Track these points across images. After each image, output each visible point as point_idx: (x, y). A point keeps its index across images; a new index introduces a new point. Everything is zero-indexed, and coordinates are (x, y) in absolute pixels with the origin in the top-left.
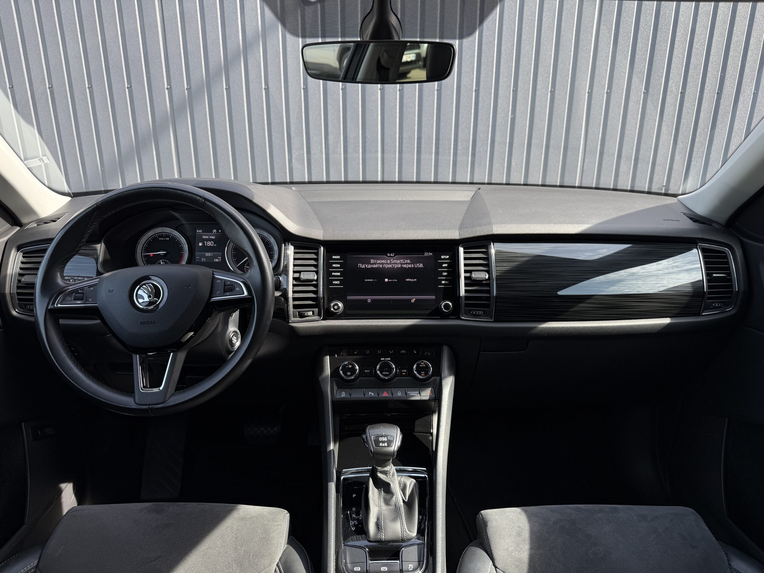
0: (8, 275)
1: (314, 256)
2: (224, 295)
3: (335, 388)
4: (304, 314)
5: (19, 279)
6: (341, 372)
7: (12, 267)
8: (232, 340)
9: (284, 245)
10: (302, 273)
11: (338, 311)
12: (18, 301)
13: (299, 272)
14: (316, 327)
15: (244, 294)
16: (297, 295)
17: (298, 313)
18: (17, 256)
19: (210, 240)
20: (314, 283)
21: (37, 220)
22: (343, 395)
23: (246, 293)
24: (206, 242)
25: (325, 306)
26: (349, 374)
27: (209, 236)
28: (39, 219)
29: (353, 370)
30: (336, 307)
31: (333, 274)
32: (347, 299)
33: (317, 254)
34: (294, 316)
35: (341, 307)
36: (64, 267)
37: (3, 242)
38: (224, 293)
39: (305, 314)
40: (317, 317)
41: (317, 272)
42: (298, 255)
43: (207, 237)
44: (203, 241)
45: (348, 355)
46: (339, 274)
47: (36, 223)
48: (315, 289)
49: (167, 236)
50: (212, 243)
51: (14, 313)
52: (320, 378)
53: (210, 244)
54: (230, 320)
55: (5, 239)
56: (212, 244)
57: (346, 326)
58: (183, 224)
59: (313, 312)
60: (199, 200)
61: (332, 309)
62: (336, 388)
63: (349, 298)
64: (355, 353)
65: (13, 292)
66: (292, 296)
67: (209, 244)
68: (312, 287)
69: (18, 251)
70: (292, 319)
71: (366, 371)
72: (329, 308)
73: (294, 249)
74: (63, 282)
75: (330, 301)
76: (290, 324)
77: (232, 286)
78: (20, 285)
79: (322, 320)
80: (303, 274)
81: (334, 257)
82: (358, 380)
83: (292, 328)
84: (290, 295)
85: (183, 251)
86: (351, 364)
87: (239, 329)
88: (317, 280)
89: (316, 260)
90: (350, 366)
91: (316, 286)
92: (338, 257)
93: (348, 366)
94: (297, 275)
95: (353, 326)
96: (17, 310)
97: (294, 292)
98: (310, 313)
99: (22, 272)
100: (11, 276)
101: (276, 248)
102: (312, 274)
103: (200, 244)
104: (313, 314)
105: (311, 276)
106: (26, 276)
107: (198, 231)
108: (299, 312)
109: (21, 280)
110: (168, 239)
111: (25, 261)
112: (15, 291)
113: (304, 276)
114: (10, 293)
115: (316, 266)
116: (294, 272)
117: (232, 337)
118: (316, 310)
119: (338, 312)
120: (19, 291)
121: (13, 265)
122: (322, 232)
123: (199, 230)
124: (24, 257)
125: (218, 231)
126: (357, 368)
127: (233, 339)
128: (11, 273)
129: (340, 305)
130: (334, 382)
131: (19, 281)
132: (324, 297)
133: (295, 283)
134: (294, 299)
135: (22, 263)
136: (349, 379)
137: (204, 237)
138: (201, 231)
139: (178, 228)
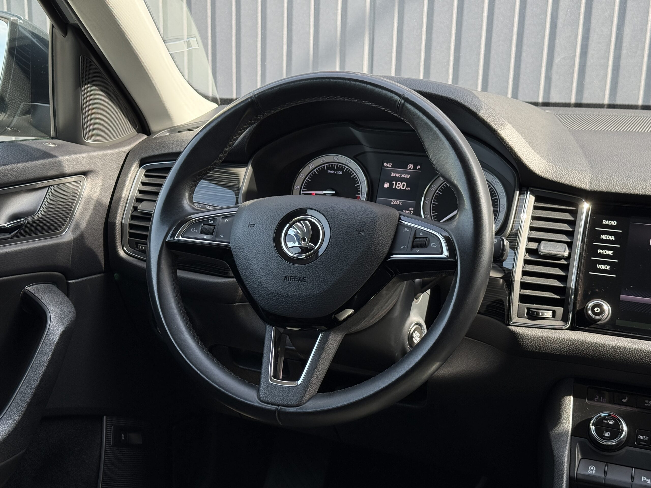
0: (123, 197)
1: (568, 217)
2: (412, 252)
3: (578, 456)
4: (538, 313)
5: (135, 205)
6: (592, 428)
7: (130, 187)
8: (412, 337)
9: (518, 192)
10: (543, 242)
11: (599, 317)
12: (130, 236)
13: (539, 241)
14: (556, 340)
15: (442, 254)
16: (529, 280)
17: (526, 311)
18: (138, 174)
19: (402, 180)
20: (563, 262)
21: (170, 128)
22: (591, 472)
23: (446, 253)
24: (394, 182)
25: (578, 305)
26: (607, 434)
27: (402, 173)
28: (174, 127)
29: (616, 431)
30: (597, 310)
31: (600, 251)
32: (621, 299)
33: (574, 213)
34: (520, 315)
35: (607, 312)
36: (196, 185)
37: (124, 152)
38: (411, 250)
39: (539, 315)
40: (559, 323)
41: (570, 245)
42: (540, 212)
43: (398, 175)
44: (391, 180)
45: (610, 402)
46: (610, 253)
47: (168, 132)
48: (563, 274)
49: (340, 169)
50: (404, 185)
51: (121, 253)
52: (553, 433)
53: (400, 186)
54: (414, 303)
55: (127, 148)
56: (403, 187)
57: (613, 347)
58: (364, 153)
59: (554, 312)
60: (396, 101)
61: (590, 312)
62: (580, 457)
63: (624, 297)
64: (624, 401)
65: (125, 223)
66: (519, 280)
67: (398, 187)
68: (558, 269)
69: (140, 167)
70: (515, 319)
71: (640, 437)
72: (584, 310)
73: (536, 201)
74: (190, 206)
75: (587, 298)
76: (510, 327)
77: (425, 239)
78: (135, 214)
79: (567, 329)
80: (545, 243)
81: (604, 222)
82: (624, 450)
83: (514, 335)
84: (518, 277)
85: (359, 194)
86: (613, 419)
87: (426, 322)
88: (568, 258)
89: (572, 223)
90: (611, 422)
91: (565, 268)
92: (614, 223)
93: (606, 420)
94: (534, 246)
95: (625, 349)
96: (125, 249)
97: (525, 273)
98: (549, 314)
99: (140, 196)
100: (125, 201)
101: (503, 201)
102: (561, 246)
103: (386, 185)
104: (554, 316)
105: (559, 250)
106: (144, 203)
107: (385, 164)
108: (529, 309)
109: (137, 207)
110: (340, 173)
111: (147, 181)
112: (127, 221)
113: (545, 248)
114: (122, 224)
115: (570, 234)
116: (530, 240)
117: (414, 331)
118: (560, 310)
119: (599, 320)
120: (133, 222)
121: (131, 185)
122: (589, 176)
123: (387, 164)
124: (146, 176)
125: (415, 168)
126: (625, 428)
127: (414, 335)
128: (127, 196)
129: (607, 307)
130: (578, 444)
131: (135, 208)
132: (576, 289)
133: (528, 257)
134: (524, 286)
135: (143, 184)
136: (605, 443)
137: (393, 175)
138: (390, 165)
139: (357, 158)
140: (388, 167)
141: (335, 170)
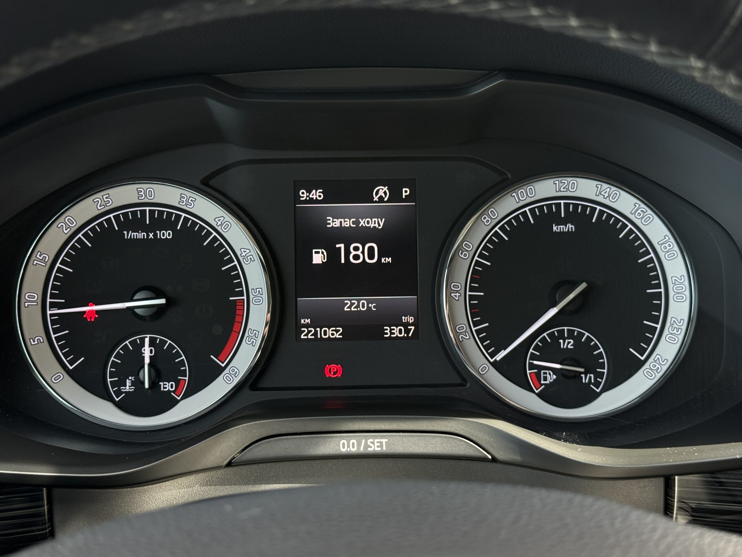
19: (362, 235)
24: (342, 246)
43: (348, 223)
44: (329, 240)
49: (162, 221)
50: (371, 249)
53: (361, 254)
56: (371, 257)
67: (356, 257)
103: (319, 257)
107: (303, 195)
110: (167, 235)
123: (309, 192)
125: (395, 196)
137: (334, 223)
138: (317, 194)
139: (212, 182)
140: (312, 201)
141: (147, 229)
